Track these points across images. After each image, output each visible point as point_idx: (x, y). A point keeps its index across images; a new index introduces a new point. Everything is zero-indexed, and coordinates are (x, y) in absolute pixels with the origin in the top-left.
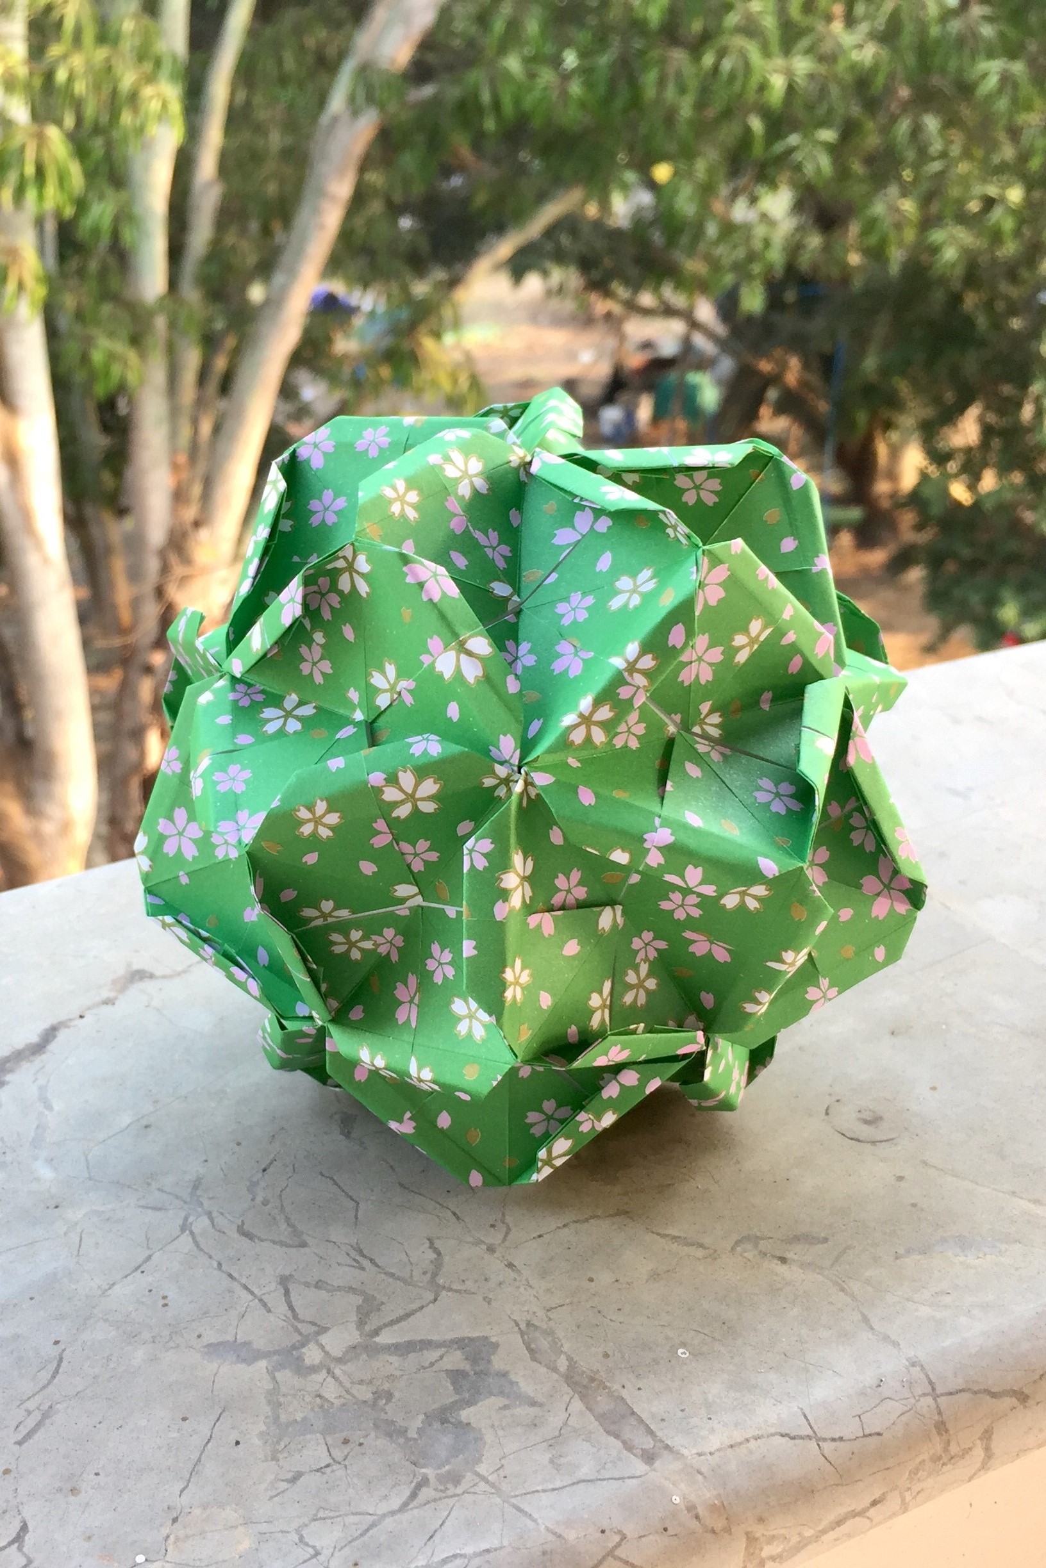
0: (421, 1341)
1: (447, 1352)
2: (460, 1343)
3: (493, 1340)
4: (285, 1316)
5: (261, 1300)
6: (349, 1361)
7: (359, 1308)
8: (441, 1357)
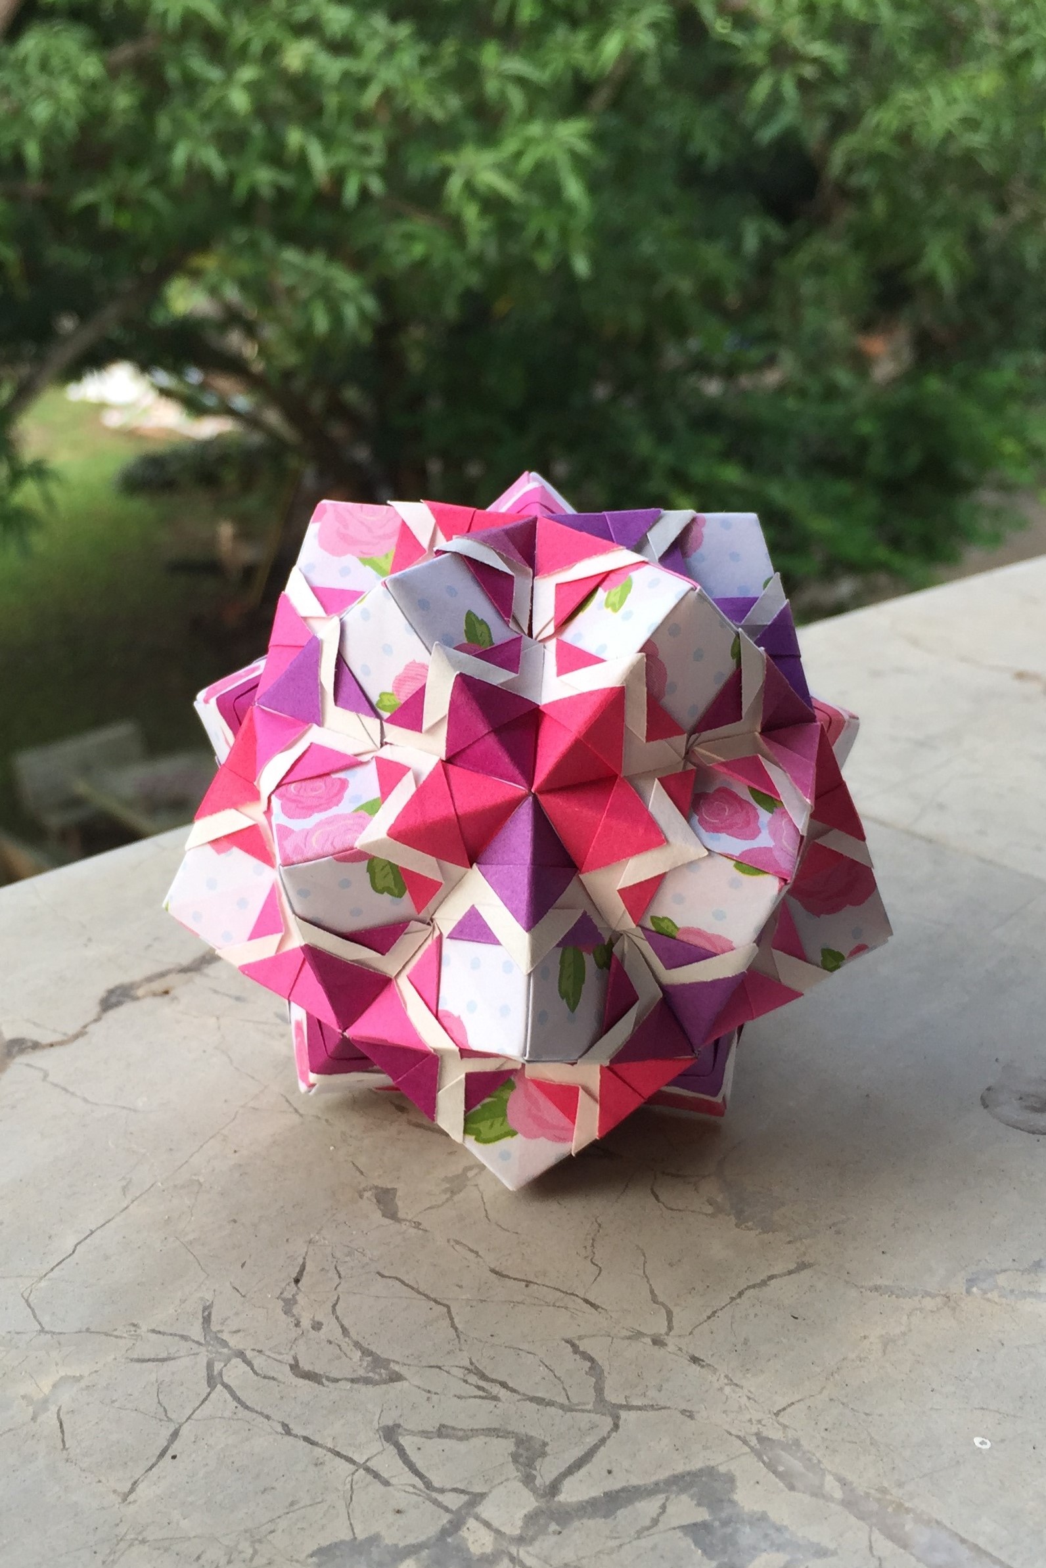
0: (623, 1490)
1: (667, 1499)
2: (680, 1482)
3: (722, 1469)
4: (414, 1486)
5: (368, 1470)
6: (533, 1539)
7: (515, 1457)
8: (663, 1508)
